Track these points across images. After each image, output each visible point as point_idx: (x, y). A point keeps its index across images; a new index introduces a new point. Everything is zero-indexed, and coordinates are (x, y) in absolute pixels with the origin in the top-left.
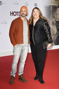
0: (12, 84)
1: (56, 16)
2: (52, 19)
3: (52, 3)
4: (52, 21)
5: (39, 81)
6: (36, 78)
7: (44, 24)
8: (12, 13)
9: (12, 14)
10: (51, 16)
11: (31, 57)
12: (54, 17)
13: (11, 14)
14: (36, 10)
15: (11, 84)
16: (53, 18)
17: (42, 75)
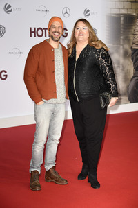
0: (38, 189)
1: (132, 38)
2: (123, 45)
3: (124, 8)
4: (123, 48)
5: (89, 181)
6: (81, 176)
7: (98, 55)
8: (33, 30)
9: (34, 32)
10: (122, 37)
11: (72, 128)
12: (127, 39)
13: (31, 32)
14: (81, 25)
15: (36, 191)
16: (126, 41)
17: (95, 169)
